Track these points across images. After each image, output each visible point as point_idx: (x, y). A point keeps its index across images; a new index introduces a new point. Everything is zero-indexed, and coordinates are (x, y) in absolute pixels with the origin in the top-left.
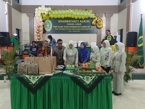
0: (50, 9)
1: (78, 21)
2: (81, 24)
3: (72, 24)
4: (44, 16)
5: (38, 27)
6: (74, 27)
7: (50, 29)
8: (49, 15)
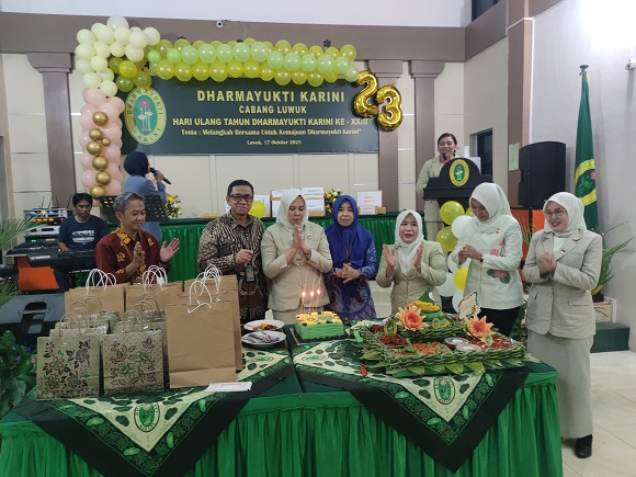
0: (152, 34)
1: (289, 96)
2: (303, 109)
3: (265, 109)
4: (124, 68)
5: (96, 121)
6: (276, 122)
7: (156, 131)
8: (147, 65)
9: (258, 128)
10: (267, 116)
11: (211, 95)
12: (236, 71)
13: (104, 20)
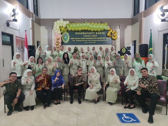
0: (68, 22)
1: (94, 33)
2: (96, 36)
4: (62, 29)
5: (57, 39)
6: (91, 38)
9: (87, 40)
10: (89, 37)
11: (78, 33)
12: (83, 29)
13: (59, 19)
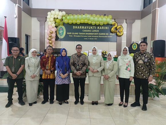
0: (64, 13)
1: (95, 28)
2: (98, 31)
3: (89, 31)
6: (91, 34)
8: (62, 20)
9: (87, 35)
11: (76, 27)
13: (54, 10)
